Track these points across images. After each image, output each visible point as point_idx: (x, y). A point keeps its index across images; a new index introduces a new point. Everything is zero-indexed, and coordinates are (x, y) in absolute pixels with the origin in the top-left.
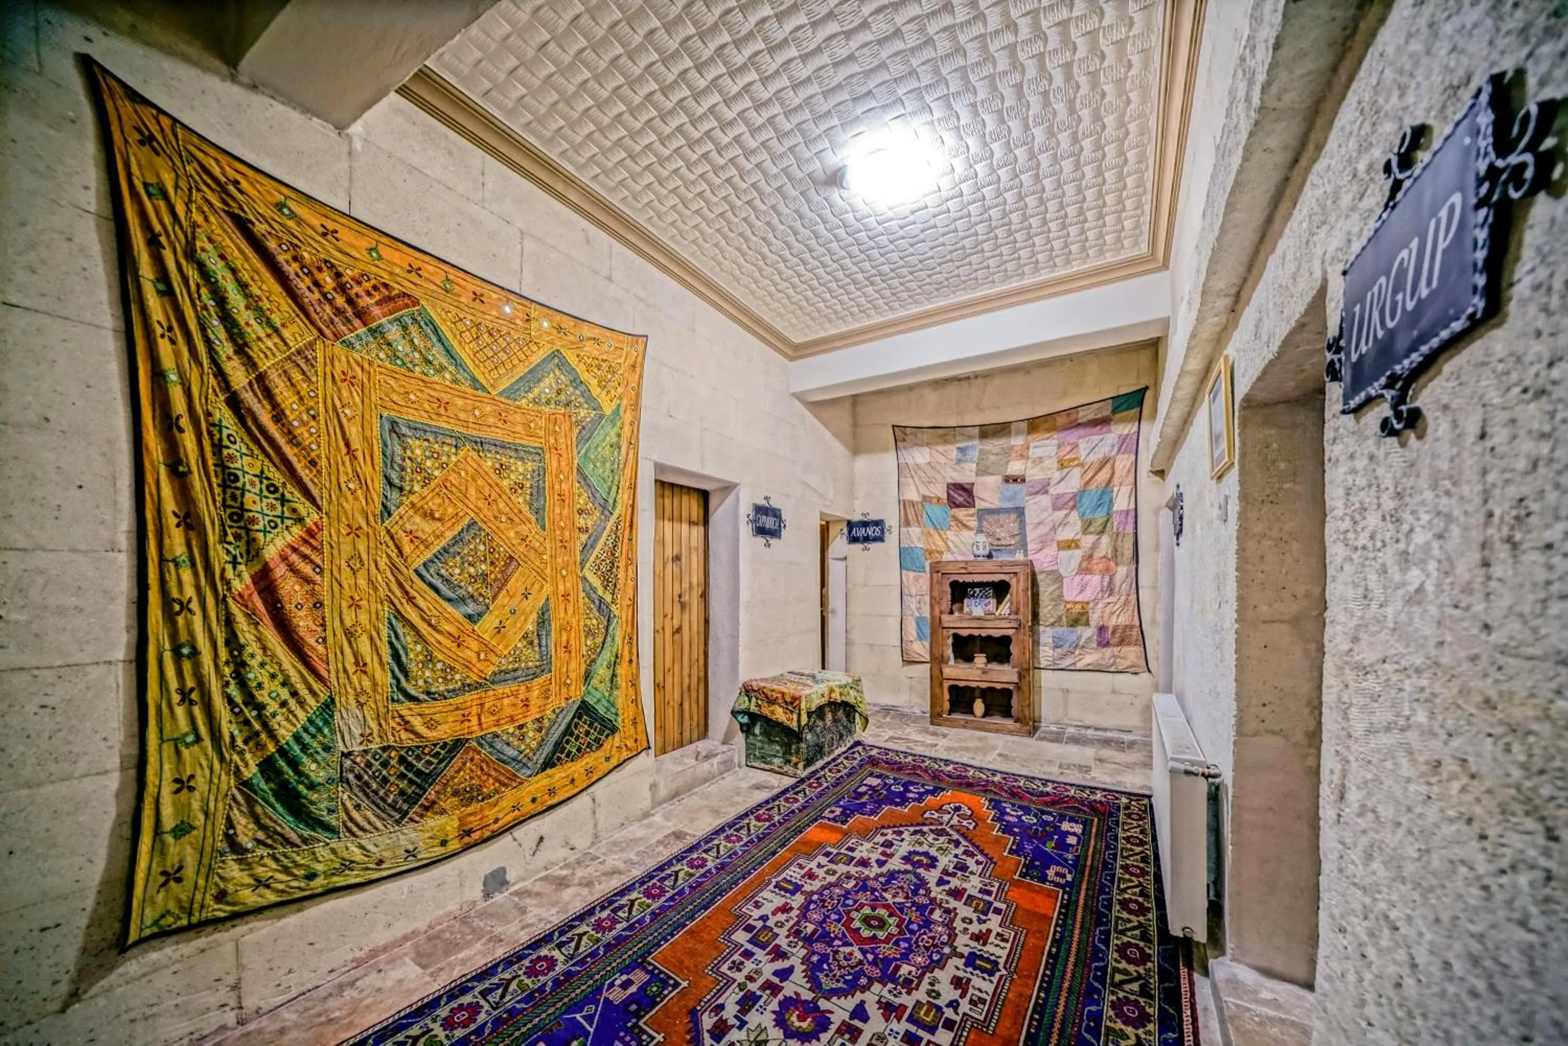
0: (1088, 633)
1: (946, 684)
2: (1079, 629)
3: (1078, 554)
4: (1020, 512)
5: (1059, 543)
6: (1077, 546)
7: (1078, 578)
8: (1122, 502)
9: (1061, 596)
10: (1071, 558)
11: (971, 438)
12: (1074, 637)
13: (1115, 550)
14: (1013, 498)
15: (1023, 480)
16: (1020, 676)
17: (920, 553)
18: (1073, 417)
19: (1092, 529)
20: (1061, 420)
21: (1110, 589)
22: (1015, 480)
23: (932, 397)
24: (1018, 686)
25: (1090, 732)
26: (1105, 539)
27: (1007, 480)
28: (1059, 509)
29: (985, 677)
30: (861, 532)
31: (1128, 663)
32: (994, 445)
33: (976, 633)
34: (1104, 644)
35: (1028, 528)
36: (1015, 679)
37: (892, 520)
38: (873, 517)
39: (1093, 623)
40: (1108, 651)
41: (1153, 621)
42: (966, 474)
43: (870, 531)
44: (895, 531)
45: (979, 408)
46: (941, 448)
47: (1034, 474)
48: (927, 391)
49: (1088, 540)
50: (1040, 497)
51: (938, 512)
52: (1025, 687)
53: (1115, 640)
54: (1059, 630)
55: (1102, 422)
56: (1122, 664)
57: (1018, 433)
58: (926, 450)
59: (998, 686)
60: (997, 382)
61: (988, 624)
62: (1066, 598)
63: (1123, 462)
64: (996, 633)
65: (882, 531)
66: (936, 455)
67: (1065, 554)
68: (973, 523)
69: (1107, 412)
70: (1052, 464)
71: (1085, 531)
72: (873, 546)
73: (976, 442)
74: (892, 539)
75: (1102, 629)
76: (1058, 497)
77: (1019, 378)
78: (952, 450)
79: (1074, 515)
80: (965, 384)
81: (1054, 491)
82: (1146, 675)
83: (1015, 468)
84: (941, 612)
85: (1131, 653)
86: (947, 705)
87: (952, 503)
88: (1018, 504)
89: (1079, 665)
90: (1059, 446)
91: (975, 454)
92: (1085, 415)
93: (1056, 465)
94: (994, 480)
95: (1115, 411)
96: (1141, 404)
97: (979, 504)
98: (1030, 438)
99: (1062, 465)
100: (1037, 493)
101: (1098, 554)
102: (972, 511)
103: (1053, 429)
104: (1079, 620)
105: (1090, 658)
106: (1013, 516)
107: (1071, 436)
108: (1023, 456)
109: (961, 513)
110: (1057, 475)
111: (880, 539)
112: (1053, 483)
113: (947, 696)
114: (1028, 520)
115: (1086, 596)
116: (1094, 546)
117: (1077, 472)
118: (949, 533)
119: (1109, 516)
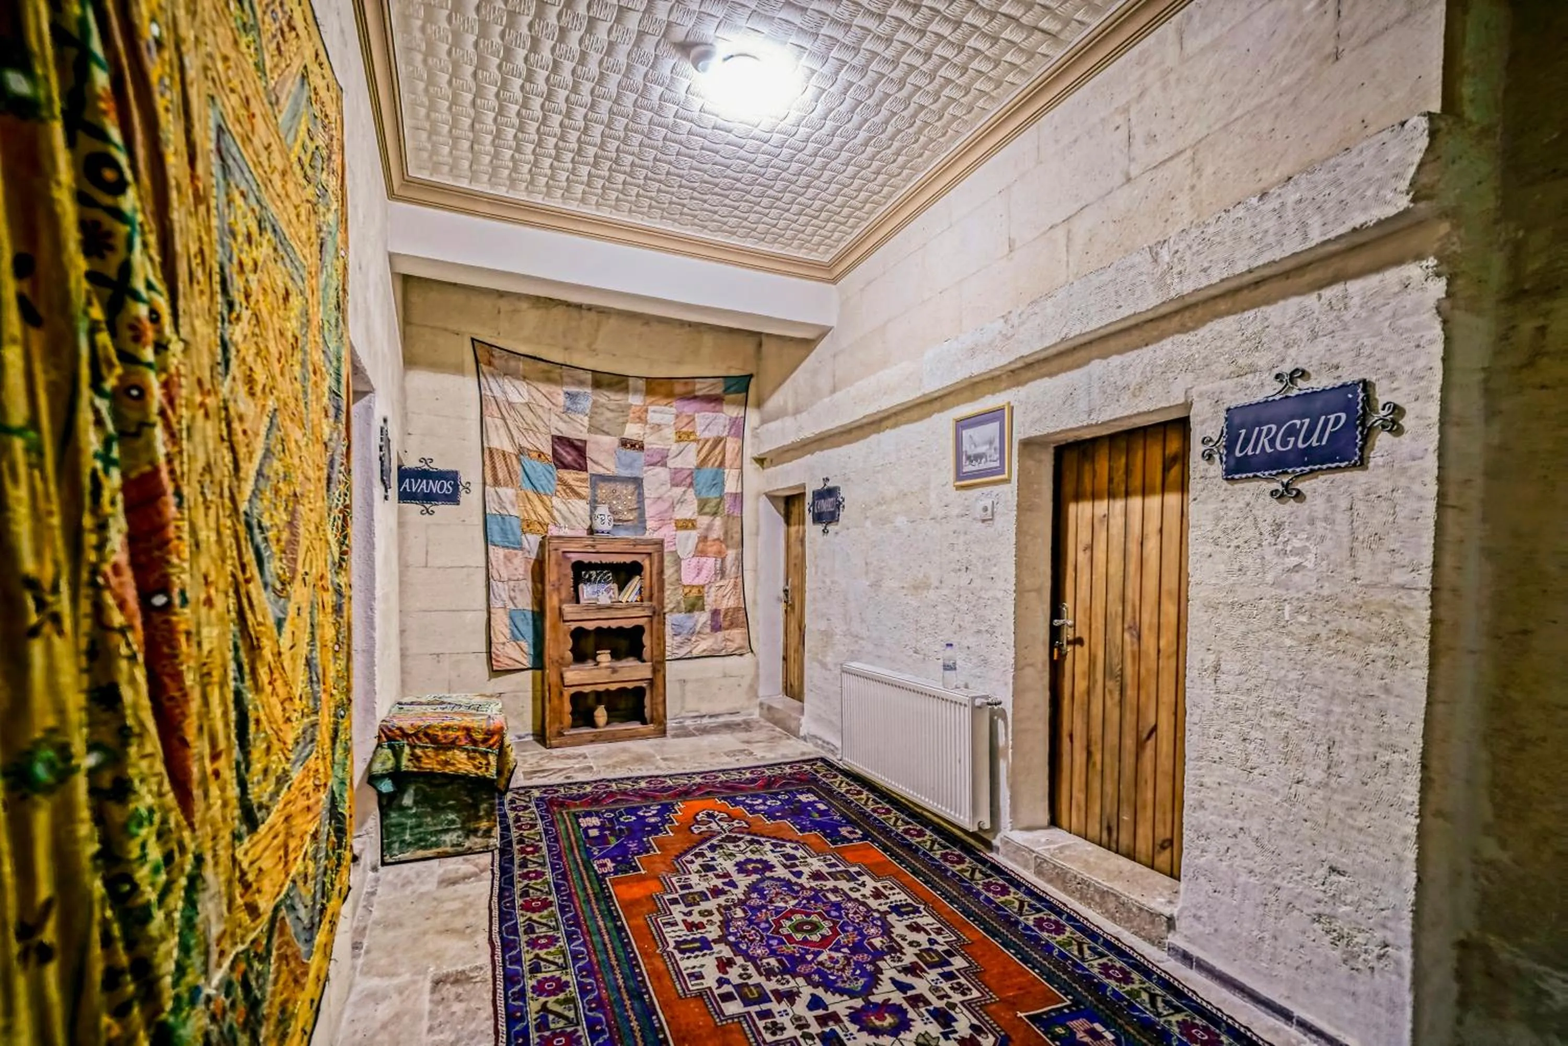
0: (703, 618)
1: (568, 692)
2: (696, 614)
3: (694, 535)
4: (637, 482)
5: (677, 521)
6: (694, 527)
7: (695, 560)
8: (731, 486)
9: (679, 580)
10: (688, 538)
11: (581, 383)
12: (690, 624)
13: (726, 533)
14: (630, 466)
15: (642, 448)
16: (655, 671)
17: (515, 523)
18: (690, 388)
19: (707, 510)
20: (679, 388)
21: (722, 573)
22: (633, 446)
23: (531, 317)
24: (651, 682)
25: (705, 721)
26: (718, 521)
27: (624, 443)
28: (677, 485)
29: (616, 677)
30: (423, 486)
31: (735, 646)
32: (608, 398)
33: (605, 624)
34: (716, 628)
35: (647, 502)
36: (649, 675)
37: (471, 474)
38: (439, 465)
39: (707, 608)
40: (720, 635)
41: (755, 602)
42: (577, 430)
43: (435, 487)
44: (476, 489)
45: (592, 349)
46: (545, 388)
47: (652, 442)
48: (524, 305)
49: (704, 521)
50: (658, 469)
51: (540, 469)
52: (659, 682)
53: (726, 624)
54: (677, 616)
55: (715, 400)
56: (732, 646)
57: (636, 391)
58: (522, 386)
59: (630, 686)
60: (613, 322)
61: (619, 614)
62: (685, 582)
63: (731, 445)
64: (627, 624)
65: (456, 487)
66: (538, 396)
67: (682, 534)
68: (585, 491)
69: (718, 391)
70: (670, 433)
71: (701, 512)
72: (442, 510)
73: (589, 390)
74: (471, 500)
75: (715, 613)
76: (677, 471)
77: (638, 327)
78: (559, 394)
79: (691, 492)
80: (574, 313)
81: (671, 463)
82: (749, 656)
83: (632, 431)
84: (561, 601)
85: (737, 634)
86: (568, 719)
87: (561, 464)
88: (636, 473)
89: (695, 653)
90: (677, 417)
91: (586, 404)
92: (702, 388)
93: (674, 437)
94: (610, 442)
95: (726, 391)
96: (746, 390)
97: (592, 468)
98: (650, 399)
99: (680, 440)
100: (654, 464)
101: (714, 535)
102: (584, 475)
103: (670, 395)
104: (695, 606)
105: (703, 646)
106: (631, 487)
107: (689, 408)
108: (642, 420)
109: (570, 476)
110: (675, 448)
111: (452, 498)
112: (671, 455)
113: (568, 707)
114: (647, 493)
115: (699, 581)
116: (709, 528)
117: (693, 447)
118: (556, 501)
119: (722, 498)
